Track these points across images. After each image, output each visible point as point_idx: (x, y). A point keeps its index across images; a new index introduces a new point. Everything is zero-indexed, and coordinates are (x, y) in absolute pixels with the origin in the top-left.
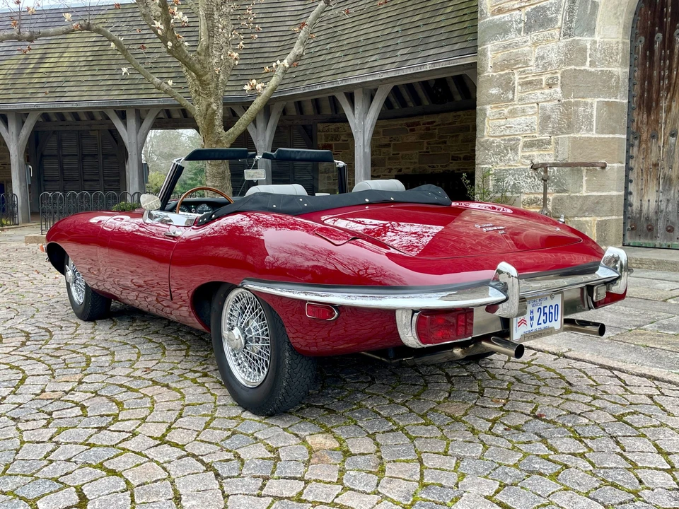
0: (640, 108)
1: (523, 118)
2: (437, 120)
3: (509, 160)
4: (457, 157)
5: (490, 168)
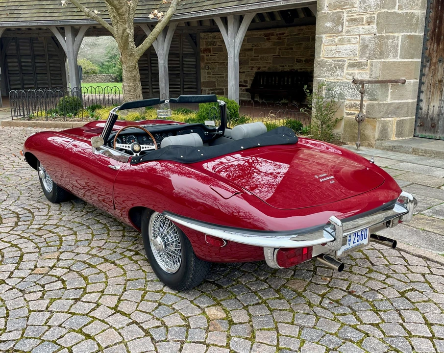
0: (432, 40)
1: (349, 45)
2: (286, 32)
3: (338, 75)
4: (300, 60)
5: (324, 81)
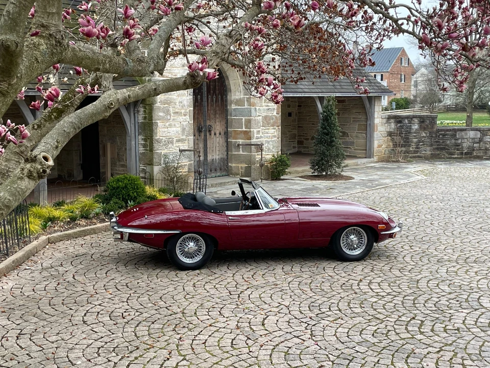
1: (175, 128)
3: (170, 148)
5: (161, 152)
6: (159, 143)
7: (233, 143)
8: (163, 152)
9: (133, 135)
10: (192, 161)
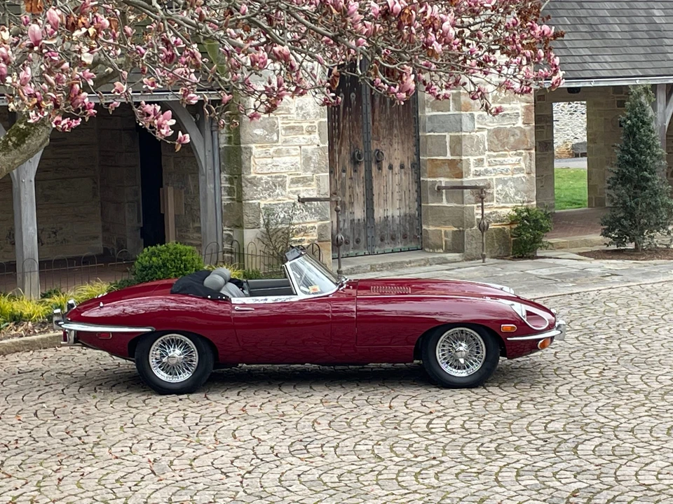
1: (288, 157)
3: (278, 195)
5: (259, 204)
6: (255, 185)
7: (429, 184)
8: (263, 203)
9: (210, 172)
10: (327, 219)
